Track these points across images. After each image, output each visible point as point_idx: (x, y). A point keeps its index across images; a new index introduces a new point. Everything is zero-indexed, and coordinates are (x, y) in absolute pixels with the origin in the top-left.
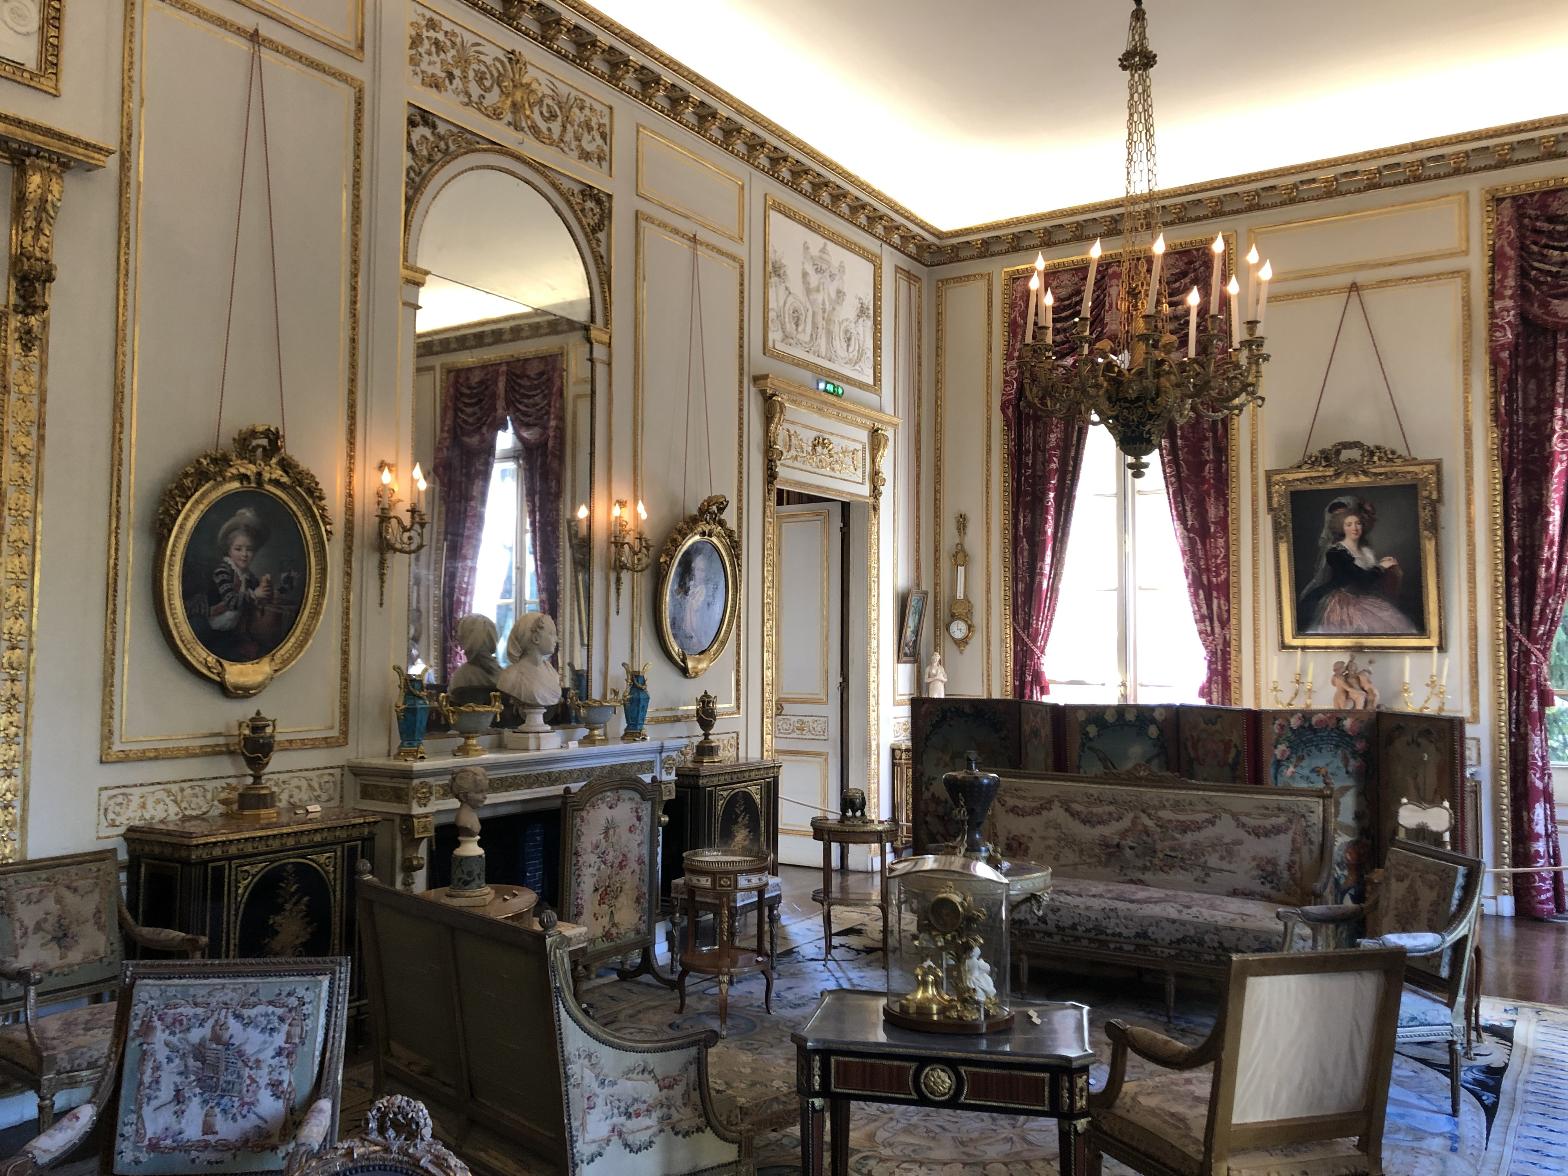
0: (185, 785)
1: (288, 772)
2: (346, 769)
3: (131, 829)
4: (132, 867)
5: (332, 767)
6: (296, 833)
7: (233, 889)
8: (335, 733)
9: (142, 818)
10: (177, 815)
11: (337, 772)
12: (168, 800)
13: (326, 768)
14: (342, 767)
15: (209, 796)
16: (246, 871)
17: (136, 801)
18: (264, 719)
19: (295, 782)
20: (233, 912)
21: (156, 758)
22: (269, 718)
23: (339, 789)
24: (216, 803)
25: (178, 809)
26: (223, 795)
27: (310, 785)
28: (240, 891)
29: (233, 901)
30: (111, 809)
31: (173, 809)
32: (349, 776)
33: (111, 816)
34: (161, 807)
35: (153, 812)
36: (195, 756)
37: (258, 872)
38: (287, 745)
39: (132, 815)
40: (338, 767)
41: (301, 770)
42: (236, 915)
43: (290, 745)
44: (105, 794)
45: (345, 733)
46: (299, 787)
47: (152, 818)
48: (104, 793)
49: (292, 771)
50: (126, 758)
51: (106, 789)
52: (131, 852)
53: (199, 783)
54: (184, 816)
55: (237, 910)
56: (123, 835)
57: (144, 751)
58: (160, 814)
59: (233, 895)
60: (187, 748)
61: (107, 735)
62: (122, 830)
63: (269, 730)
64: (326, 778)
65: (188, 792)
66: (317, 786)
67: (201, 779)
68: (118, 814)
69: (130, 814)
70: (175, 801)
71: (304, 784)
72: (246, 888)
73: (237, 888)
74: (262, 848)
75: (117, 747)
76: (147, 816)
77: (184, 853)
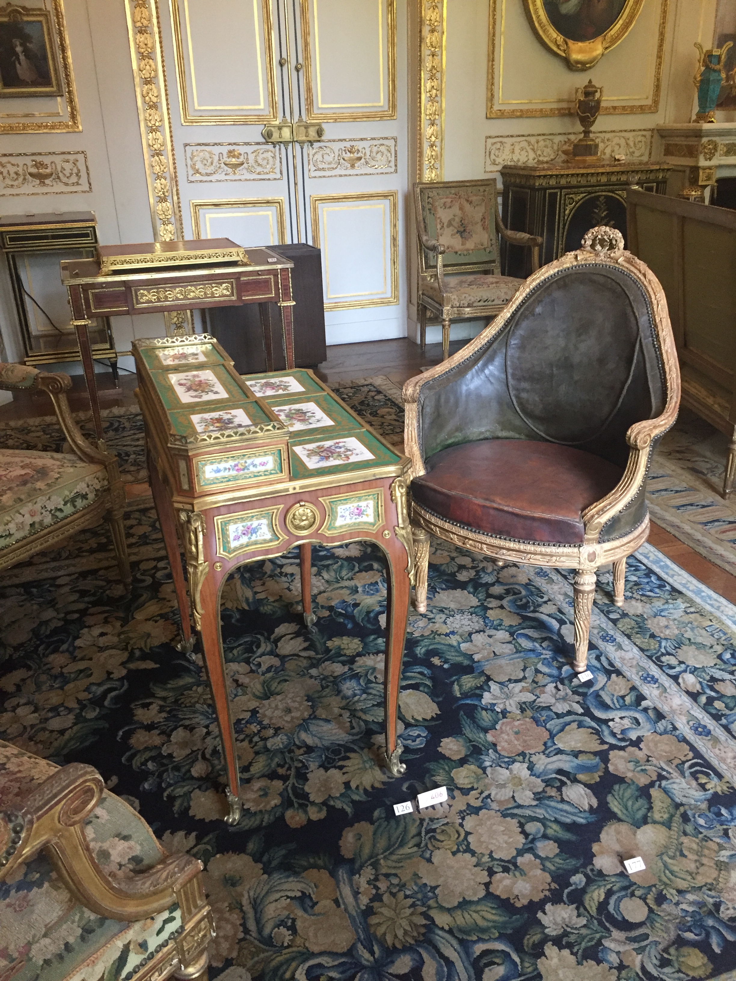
0: (541, 138)
1: (612, 132)
2: (655, 132)
3: (505, 167)
4: (505, 194)
5: (644, 130)
6: (608, 173)
7: (562, 210)
8: (649, 102)
9: (512, 160)
10: (534, 159)
11: (648, 134)
12: (528, 149)
13: (640, 130)
14: (652, 130)
15: (556, 147)
16: (572, 198)
17: (508, 147)
18: (594, 86)
19: (616, 140)
20: (561, 226)
21: (521, 117)
22: (597, 86)
23: (649, 147)
24: (560, 153)
25: (534, 156)
26: (565, 147)
27: (627, 144)
28: (567, 212)
29: (562, 218)
30: (493, 152)
31: (532, 155)
32: (656, 136)
33: (493, 157)
34: (524, 153)
35: (519, 157)
36: (546, 116)
37: (580, 200)
38: (612, 110)
39: (506, 158)
40: (650, 130)
41: (621, 131)
42: (564, 228)
43: (614, 110)
44: (490, 141)
45: (656, 102)
46: (619, 145)
47: (519, 161)
48: (488, 140)
49: (614, 131)
50: (502, 115)
51: (490, 137)
52: (504, 183)
53: (550, 137)
54: (538, 161)
55: (564, 225)
56: (500, 171)
57: (513, 111)
58: (523, 159)
59: (562, 215)
60: (541, 110)
61: (491, 98)
62: (499, 168)
63: (597, 95)
64: (640, 138)
65: (542, 143)
66: (632, 144)
67: (550, 134)
68: (498, 157)
69: (504, 156)
70: (533, 150)
71: (622, 142)
72: (571, 210)
73: (565, 210)
74: (583, 182)
75: (496, 108)
76: (515, 159)
77: (532, 182)
